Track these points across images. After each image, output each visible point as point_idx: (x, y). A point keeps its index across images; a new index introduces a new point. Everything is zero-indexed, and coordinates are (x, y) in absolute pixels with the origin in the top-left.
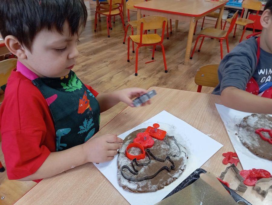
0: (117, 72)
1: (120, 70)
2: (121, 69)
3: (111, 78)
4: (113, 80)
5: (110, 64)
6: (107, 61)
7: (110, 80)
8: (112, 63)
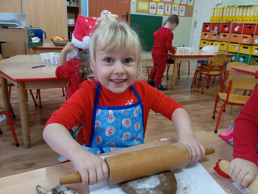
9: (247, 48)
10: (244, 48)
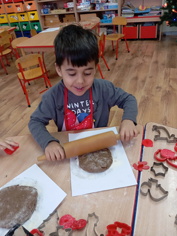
0: (15, 108)
1: (17, 106)
2: (18, 104)
3: (9, 115)
4: (11, 117)
5: (8, 102)
6: (6, 100)
7: (9, 117)
8: (10, 100)
9: (24, 15)
10: (21, 16)
